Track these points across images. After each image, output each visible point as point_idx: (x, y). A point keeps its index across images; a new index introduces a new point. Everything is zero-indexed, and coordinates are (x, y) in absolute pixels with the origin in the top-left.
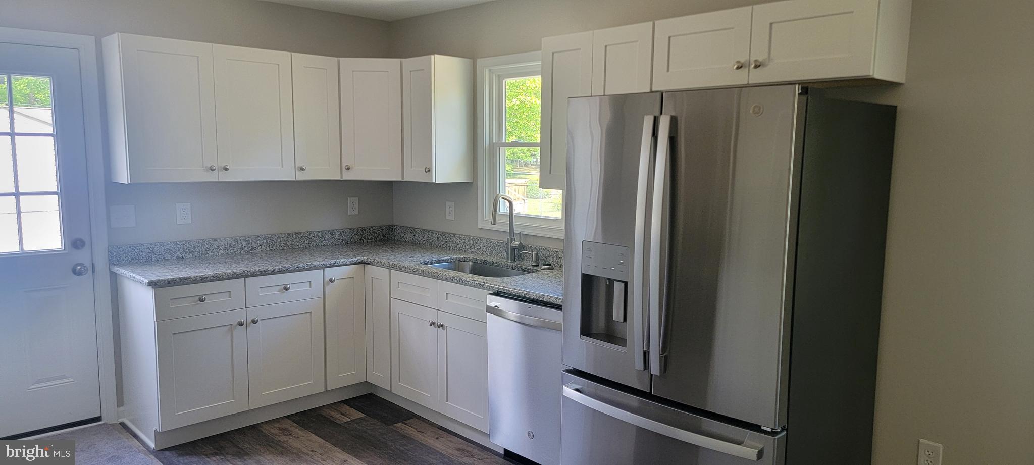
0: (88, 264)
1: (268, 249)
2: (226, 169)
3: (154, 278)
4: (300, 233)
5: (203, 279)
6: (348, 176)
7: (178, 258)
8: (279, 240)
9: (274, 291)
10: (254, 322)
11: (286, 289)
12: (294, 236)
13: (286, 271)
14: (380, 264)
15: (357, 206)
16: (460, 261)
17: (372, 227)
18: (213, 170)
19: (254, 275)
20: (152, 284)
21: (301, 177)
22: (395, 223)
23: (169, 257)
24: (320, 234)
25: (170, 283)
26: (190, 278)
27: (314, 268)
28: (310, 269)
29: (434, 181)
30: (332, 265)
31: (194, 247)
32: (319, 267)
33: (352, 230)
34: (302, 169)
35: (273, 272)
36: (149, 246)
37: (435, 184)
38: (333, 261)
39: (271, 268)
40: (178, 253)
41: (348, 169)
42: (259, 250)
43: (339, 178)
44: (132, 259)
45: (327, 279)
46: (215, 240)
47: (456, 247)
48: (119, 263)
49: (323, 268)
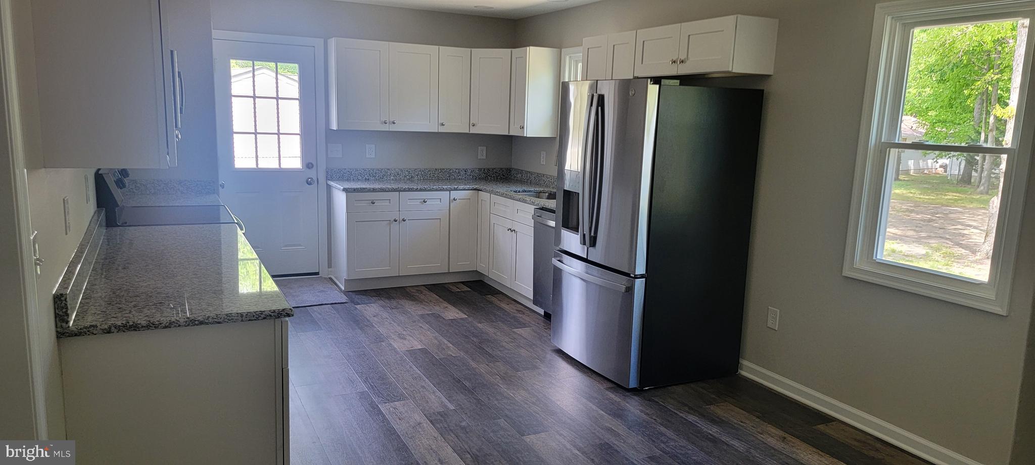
0: (315, 179)
1: (422, 178)
2: (394, 123)
3: (347, 187)
4: (444, 169)
5: (374, 190)
6: (474, 131)
7: (366, 179)
8: (429, 173)
9: (418, 202)
10: (404, 220)
11: (425, 202)
13: (425, 190)
14: (486, 191)
15: (485, 152)
16: (541, 192)
17: (495, 169)
18: (386, 123)
19: (404, 190)
20: (345, 190)
21: (442, 130)
22: (513, 167)
23: (360, 178)
24: (457, 171)
25: (355, 190)
26: (366, 188)
27: (443, 190)
28: (441, 190)
29: (525, 135)
30: (456, 189)
31: (376, 173)
32: (447, 190)
33: (480, 170)
34: (442, 125)
35: (417, 190)
36: (349, 170)
38: (456, 187)
39: (415, 187)
40: (366, 176)
41: (473, 126)
42: (416, 178)
43: (468, 132)
44: (339, 177)
45: (452, 198)
46: (388, 169)
47: (544, 183)
48: (332, 180)
49: (450, 191)
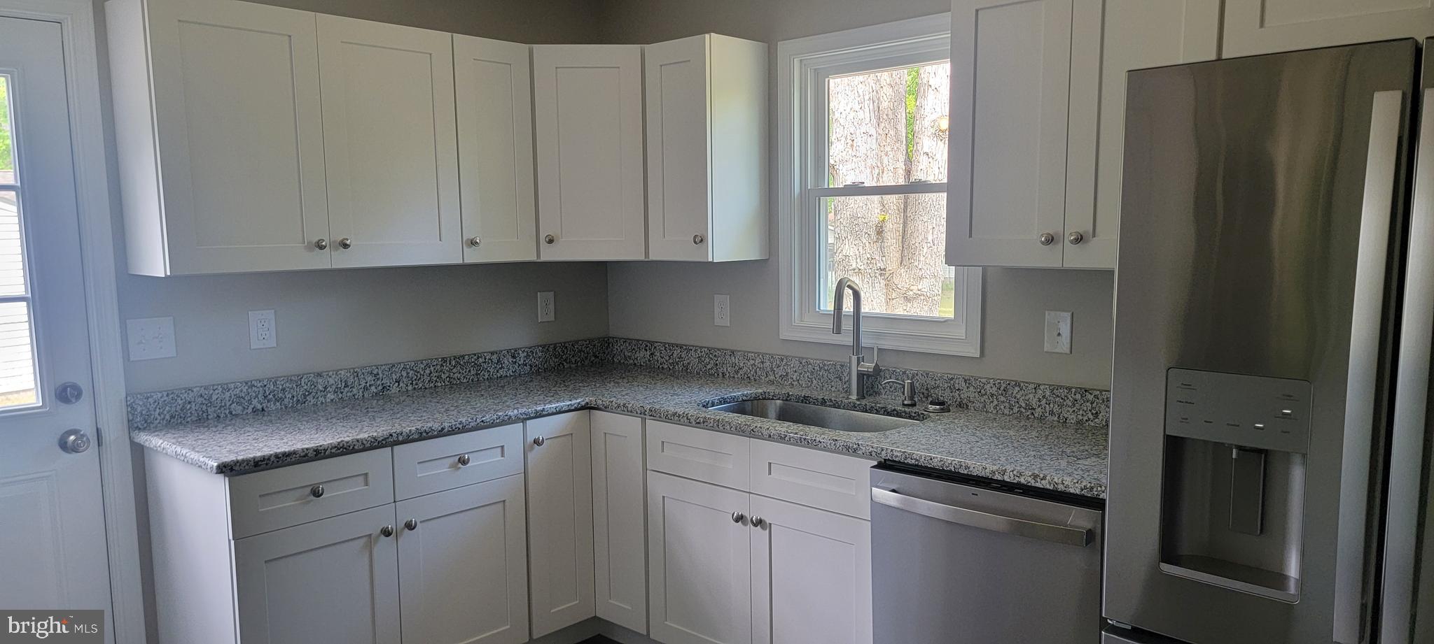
0: (89, 432)
2: (346, 246)
3: (229, 458)
4: (463, 357)
5: (319, 454)
6: (550, 255)
7: (255, 411)
8: (428, 371)
9: (443, 468)
10: (410, 526)
11: (463, 461)
12: (453, 363)
13: (463, 429)
14: (625, 410)
15: (552, 306)
17: (577, 342)
18: (322, 248)
19: (408, 440)
20: (225, 469)
21: (473, 257)
23: (237, 409)
25: (259, 465)
26: (294, 453)
27: (509, 421)
28: (503, 423)
29: (710, 260)
30: (539, 415)
31: (283, 390)
32: (517, 420)
33: (545, 348)
34: (473, 243)
35: (442, 433)
36: (202, 391)
37: (712, 263)
38: (539, 408)
39: (437, 426)
40: (255, 402)
41: (551, 241)
43: (532, 257)
44: (172, 417)
45: (530, 439)
46: (319, 375)
47: (737, 372)
48: (148, 425)
49: (524, 420)
